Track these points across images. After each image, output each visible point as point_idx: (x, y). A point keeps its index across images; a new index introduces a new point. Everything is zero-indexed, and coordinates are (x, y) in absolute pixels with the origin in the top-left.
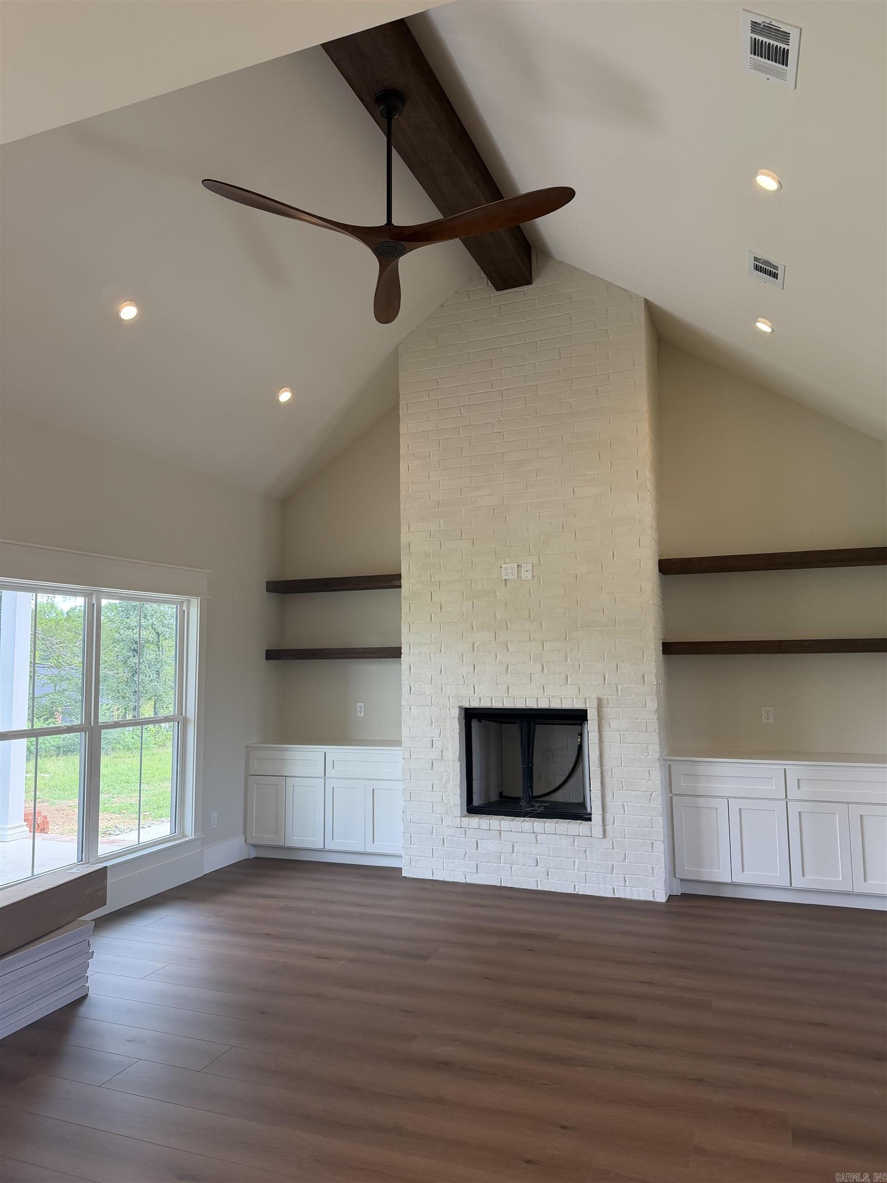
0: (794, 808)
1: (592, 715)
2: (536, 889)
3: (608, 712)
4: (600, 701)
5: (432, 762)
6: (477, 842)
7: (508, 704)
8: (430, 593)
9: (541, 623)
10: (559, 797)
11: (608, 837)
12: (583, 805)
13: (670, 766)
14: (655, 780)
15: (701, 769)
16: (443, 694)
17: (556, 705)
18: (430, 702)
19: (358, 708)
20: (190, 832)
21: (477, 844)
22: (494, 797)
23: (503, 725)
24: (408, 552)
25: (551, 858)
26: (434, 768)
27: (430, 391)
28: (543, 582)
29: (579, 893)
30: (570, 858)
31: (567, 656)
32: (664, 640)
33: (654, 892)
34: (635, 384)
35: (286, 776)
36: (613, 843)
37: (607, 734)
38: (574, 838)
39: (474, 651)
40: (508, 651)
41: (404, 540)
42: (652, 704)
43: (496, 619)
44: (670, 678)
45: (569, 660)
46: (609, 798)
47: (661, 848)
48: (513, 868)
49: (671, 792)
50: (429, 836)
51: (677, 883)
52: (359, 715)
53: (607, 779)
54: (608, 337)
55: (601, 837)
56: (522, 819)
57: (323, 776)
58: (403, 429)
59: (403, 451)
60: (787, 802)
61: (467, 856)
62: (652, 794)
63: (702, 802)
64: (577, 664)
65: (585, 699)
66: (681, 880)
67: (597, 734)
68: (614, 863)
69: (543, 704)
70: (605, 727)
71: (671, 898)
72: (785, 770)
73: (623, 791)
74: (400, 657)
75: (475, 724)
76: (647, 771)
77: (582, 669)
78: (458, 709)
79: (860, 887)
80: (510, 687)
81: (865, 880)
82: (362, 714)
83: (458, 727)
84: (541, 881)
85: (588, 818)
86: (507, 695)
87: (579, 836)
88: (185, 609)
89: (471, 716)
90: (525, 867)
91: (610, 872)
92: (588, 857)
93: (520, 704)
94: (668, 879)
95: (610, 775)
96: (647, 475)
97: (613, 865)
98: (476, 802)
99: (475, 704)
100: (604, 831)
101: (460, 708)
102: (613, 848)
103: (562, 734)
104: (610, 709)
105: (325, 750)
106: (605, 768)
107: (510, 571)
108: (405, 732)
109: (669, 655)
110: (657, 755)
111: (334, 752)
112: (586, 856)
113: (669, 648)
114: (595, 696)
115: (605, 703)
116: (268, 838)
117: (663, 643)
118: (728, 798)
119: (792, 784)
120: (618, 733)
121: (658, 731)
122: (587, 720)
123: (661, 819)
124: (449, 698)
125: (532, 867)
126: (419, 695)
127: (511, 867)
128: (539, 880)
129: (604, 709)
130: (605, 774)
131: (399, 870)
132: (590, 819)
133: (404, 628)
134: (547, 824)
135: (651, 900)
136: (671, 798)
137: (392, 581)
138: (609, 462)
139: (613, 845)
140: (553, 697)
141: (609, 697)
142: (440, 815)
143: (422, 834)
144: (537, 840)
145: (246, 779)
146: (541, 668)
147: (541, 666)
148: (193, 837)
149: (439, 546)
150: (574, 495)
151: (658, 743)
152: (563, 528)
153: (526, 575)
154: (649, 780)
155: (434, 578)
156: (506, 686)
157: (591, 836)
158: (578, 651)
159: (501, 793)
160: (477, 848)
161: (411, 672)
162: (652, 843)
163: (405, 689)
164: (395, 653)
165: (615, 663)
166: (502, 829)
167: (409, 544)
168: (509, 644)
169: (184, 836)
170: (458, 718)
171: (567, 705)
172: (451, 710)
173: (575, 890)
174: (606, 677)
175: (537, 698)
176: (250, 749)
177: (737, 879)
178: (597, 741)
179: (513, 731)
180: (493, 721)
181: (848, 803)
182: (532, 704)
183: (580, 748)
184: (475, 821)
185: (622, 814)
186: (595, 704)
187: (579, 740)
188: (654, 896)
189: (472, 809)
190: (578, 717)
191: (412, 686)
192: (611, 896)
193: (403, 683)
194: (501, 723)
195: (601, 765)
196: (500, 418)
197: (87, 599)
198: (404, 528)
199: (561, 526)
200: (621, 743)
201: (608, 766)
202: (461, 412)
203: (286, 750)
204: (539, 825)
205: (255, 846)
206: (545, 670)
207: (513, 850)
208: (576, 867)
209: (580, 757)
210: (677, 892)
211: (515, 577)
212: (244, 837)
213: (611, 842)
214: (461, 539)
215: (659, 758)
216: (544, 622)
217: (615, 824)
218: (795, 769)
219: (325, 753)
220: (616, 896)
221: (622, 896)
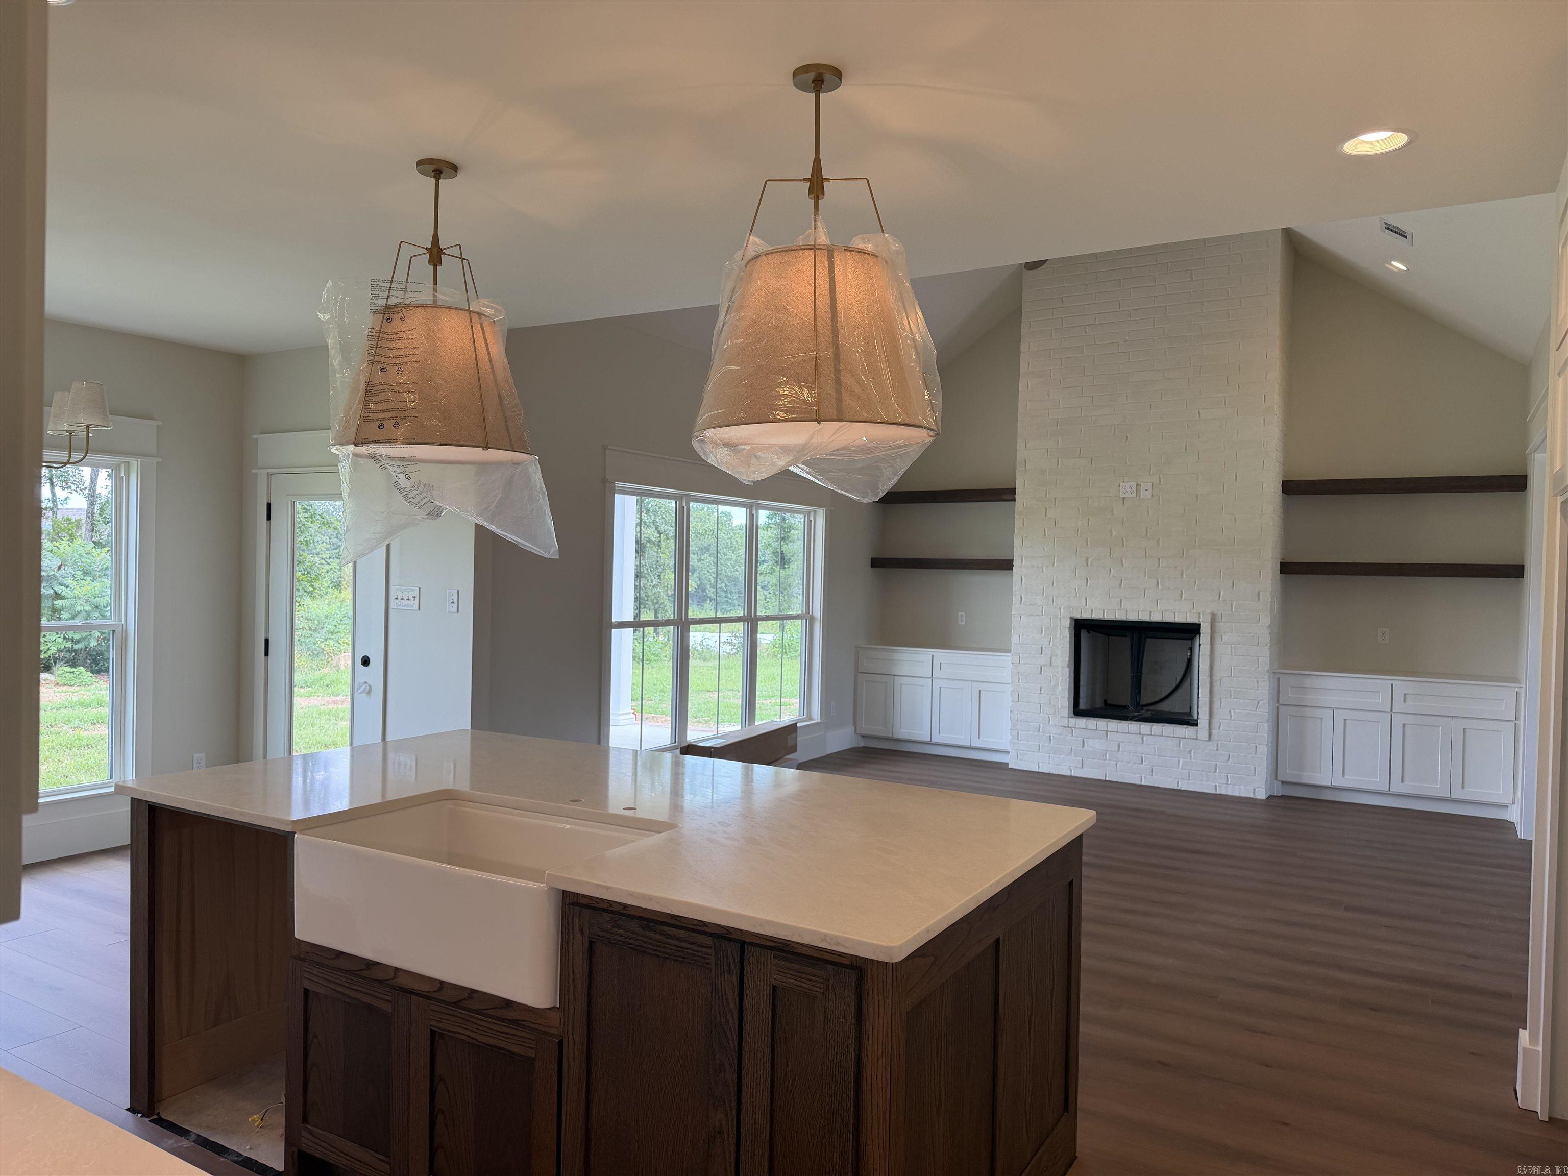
0: (1398, 720)
1: (1205, 629)
2: (1140, 783)
3: (1221, 626)
5: (1041, 668)
6: (1083, 740)
7: (1120, 616)
8: (1045, 509)
9: (1158, 540)
10: (1165, 707)
11: (1213, 740)
12: (1190, 713)
13: (1279, 679)
14: (1264, 690)
15: (1308, 682)
16: (1054, 605)
17: (1169, 618)
18: (1040, 612)
19: (959, 617)
20: (816, 717)
21: (1083, 742)
22: (1099, 704)
23: (1110, 637)
24: (1023, 468)
25: (1156, 757)
26: (1042, 673)
27: (1054, 310)
28: (1162, 501)
29: (1183, 789)
30: (1175, 757)
31: (1182, 573)
32: (1283, 559)
33: (1254, 789)
34: (1267, 309)
35: (894, 675)
36: (1218, 745)
37: (1220, 648)
38: (1180, 741)
39: (1087, 565)
41: (1020, 457)
42: (1266, 620)
43: (1111, 535)
44: (1286, 598)
45: (1184, 576)
46: (1216, 705)
47: (1264, 750)
48: (1118, 765)
49: (1278, 702)
50: (1036, 734)
51: (1277, 785)
52: (960, 623)
53: (1216, 688)
54: (1242, 262)
55: (1207, 739)
56: (1129, 722)
57: (930, 676)
58: (1024, 347)
59: (1022, 369)
60: (1392, 715)
61: (1073, 752)
62: (1259, 703)
63: (1308, 712)
64: (1192, 580)
65: (1199, 614)
66: (1283, 783)
67: (1208, 647)
68: (1218, 763)
69: (1156, 618)
70: (1218, 640)
71: (1271, 797)
72: (1392, 685)
73: (1230, 700)
74: (1012, 569)
75: (1084, 635)
76: (1256, 682)
77: (1198, 586)
78: (1069, 620)
79: (1457, 794)
80: (1123, 601)
81: (1463, 787)
82: (964, 623)
83: (1068, 636)
84: (1145, 778)
85: (1195, 724)
86: (1119, 608)
87: (1185, 738)
88: (812, 518)
89: (1081, 627)
90: (1131, 764)
91: (1213, 771)
92: (1192, 758)
93: (1132, 617)
94: (1269, 780)
95: (1219, 684)
96: (1276, 398)
97: (1216, 765)
98: (1082, 706)
99: (1086, 615)
100: (1210, 735)
101: (1071, 618)
102: (1217, 750)
103: (1172, 649)
104: (1224, 623)
105: (932, 654)
106: (1215, 678)
107: (1128, 490)
108: (1015, 639)
109: (1287, 575)
110: (1267, 667)
111: (941, 655)
112: (1191, 757)
113: (1287, 568)
114: (1209, 611)
115: (1218, 618)
116: (879, 731)
117: (1281, 563)
118: (1334, 709)
119: (1398, 698)
120: (1230, 646)
121: (1269, 645)
122: (1200, 634)
123: (1266, 725)
124: (1060, 608)
125: (1137, 765)
126: (1030, 605)
127: (1116, 764)
128: (1143, 776)
129: (1217, 624)
130: (1215, 684)
131: (1007, 764)
132: (1196, 725)
133: (1017, 542)
134: (1154, 727)
135: (1252, 797)
136: (1278, 708)
137: (1006, 494)
138: (1237, 386)
139: (1218, 747)
140: (1166, 611)
141: (1223, 612)
142: (1047, 716)
143: (1028, 731)
144: (1143, 741)
145: (856, 677)
146: (1156, 584)
147: (1156, 582)
148: (819, 721)
149: (1056, 463)
150: (1199, 416)
151: (1269, 656)
152: (1186, 450)
153: (1145, 494)
154: (1258, 689)
155: (1049, 494)
156: (1119, 600)
157: (1197, 739)
158: (1194, 568)
159: (1105, 701)
160: (1083, 746)
161: (1023, 583)
162: (1256, 746)
163: (1015, 600)
164: (1006, 565)
165: (1231, 581)
166: (1109, 729)
167: (1026, 461)
168: (1124, 560)
169: (811, 719)
170: (1069, 627)
171: (1180, 619)
172: (1062, 620)
173: (1178, 786)
174: (1222, 595)
175: (1151, 612)
176: (859, 649)
177: (1339, 782)
178: (1208, 652)
179: (1124, 644)
180: (1100, 633)
181: (1453, 717)
182: (1144, 617)
183: (1190, 662)
184: (1082, 722)
185: (1229, 720)
186: (1209, 617)
187: (1189, 654)
188: (1254, 793)
189: (1078, 712)
190: (1190, 631)
191: (1023, 596)
192: (1213, 792)
193: (1014, 594)
194: (1109, 635)
195: (1211, 676)
196: (1126, 338)
197: (748, 510)
198: (1020, 445)
199: (1184, 447)
200: (1232, 655)
201: (1218, 675)
202: (1086, 331)
203: (894, 651)
204: (1145, 727)
205: (863, 736)
206: (1160, 586)
207: (1119, 750)
208: (1180, 765)
209: (1189, 670)
210: (1278, 792)
211: (1134, 495)
212: (854, 728)
213: (1216, 744)
214: (1080, 458)
215: (1268, 670)
216: (1161, 539)
217: (1221, 729)
218: (1402, 685)
219: (933, 656)
220: (1218, 792)
221: (1223, 792)
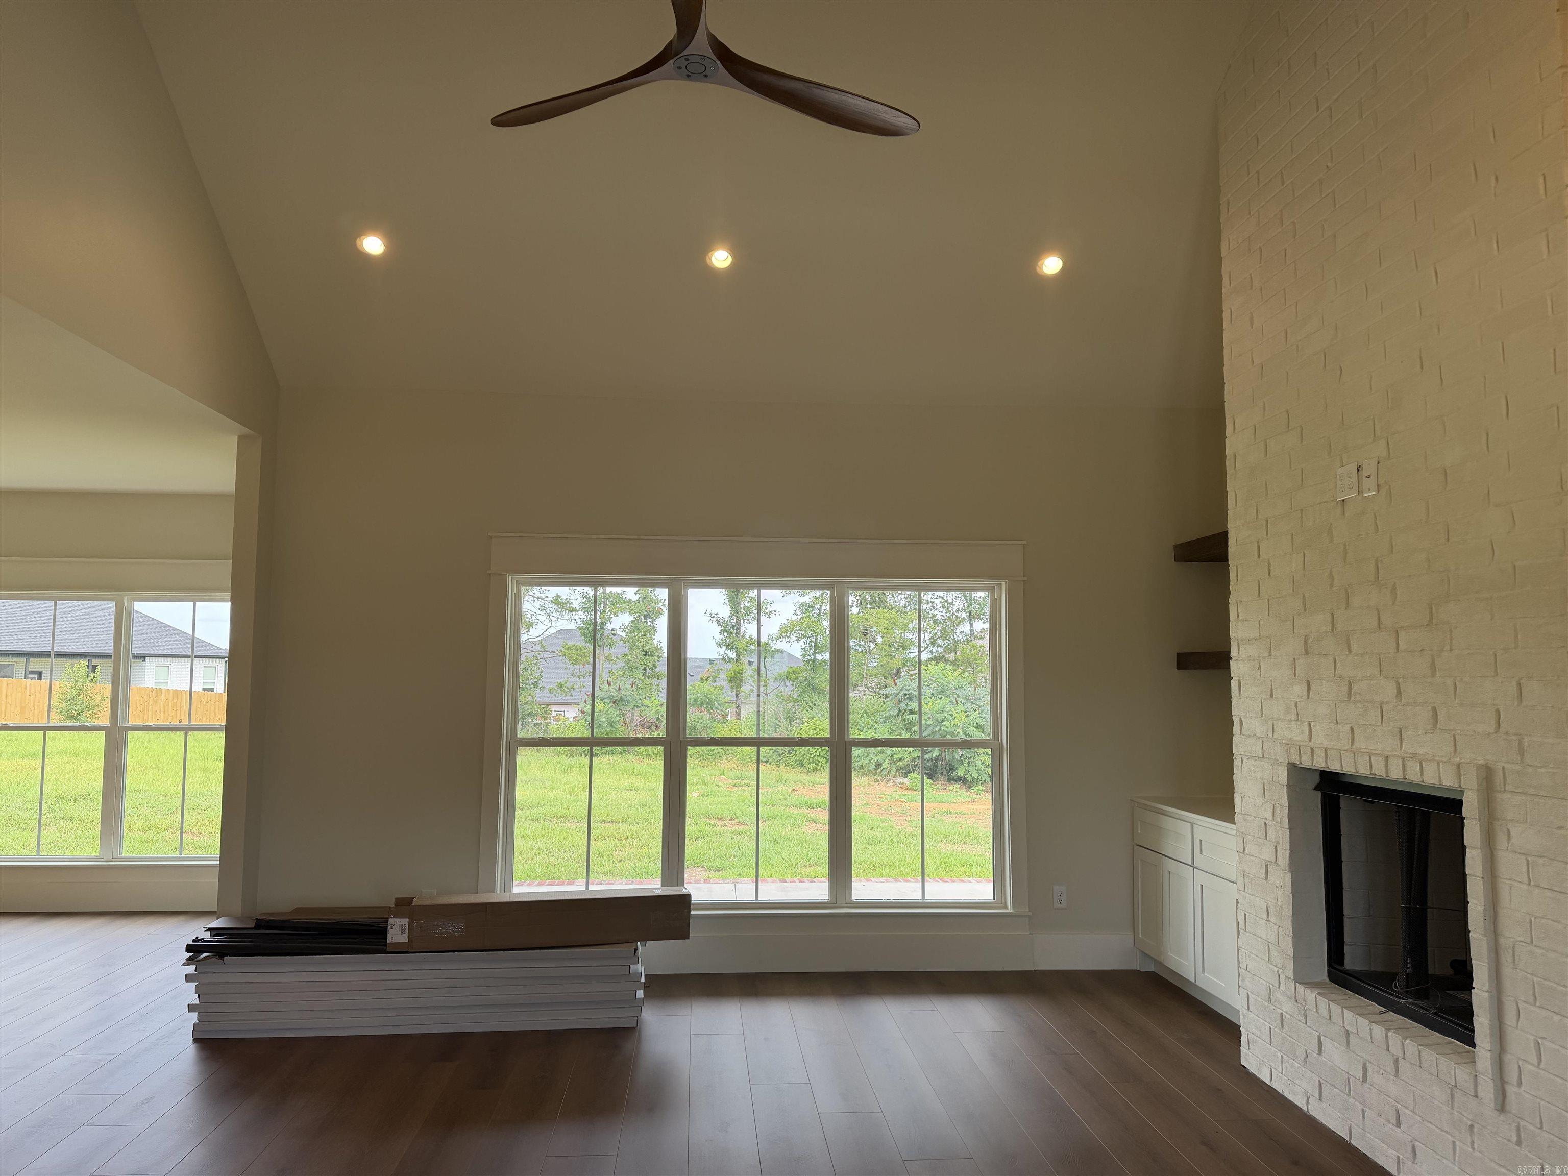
1: (1470, 810)
3: (1504, 803)
4: (1487, 776)
6: (1319, 1038)
9: (1395, 590)
11: (1510, 1113)
17: (1414, 774)
18: (1261, 751)
21: (1320, 1043)
24: (1233, 471)
26: (1268, 877)
27: (1250, 162)
28: (1395, 495)
31: (1434, 663)
35: (1163, 855)
36: (1518, 1130)
39: (1308, 653)
40: (1350, 651)
43: (1332, 585)
45: (1438, 672)
46: (1509, 1018)
48: (1365, 1115)
53: (1506, 970)
55: (1496, 1105)
57: (1192, 863)
61: (1308, 1061)
64: (1449, 682)
65: (1459, 767)
67: (1480, 855)
70: (1501, 841)
73: (1532, 1008)
77: (1460, 694)
78: (1286, 766)
80: (1354, 730)
83: (1287, 803)
84: (1403, 1163)
86: (1348, 747)
87: (1458, 1087)
88: (996, 596)
92: (1475, 1145)
93: (1364, 769)
95: (1509, 960)
99: (1306, 761)
100: (1502, 1096)
101: (1289, 764)
104: (1509, 795)
105: (1192, 825)
107: (1348, 482)
108: (1237, 804)
111: (1201, 826)
112: (1472, 1142)
114: (1479, 760)
115: (1498, 779)
116: (1152, 947)
120: (1523, 857)
124: (1281, 745)
126: (1250, 736)
127: (1363, 1112)
129: (1497, 796)
130: (1503, 958)
132: (1472, 1041)
139: (1519, 1136)
141: (1506, 766)
142: (1276, 969)
143: (1258, 995)
144: (1397, 1070)
145: (1133, 850)
146: (1396, 690)
147: (1396, 686)
148: (1012, 911)
149: (1264, 451)
155: (1260, 513)
156: (1350, 726)
157: (1477, 1097)
158: (1451, 650)
160: (1320, 1051)
161: (1241, 692)
166: (1347, 1026)
167: (1235, 456)
168: (1352, 638)
169: (1004, 906)
170: (1287, 786)
171: (1431, 780)
174: (1501, 718)
176: (1135, 805)
178: (1480, 870)
185: (1532, 1064)
191: (1242, 718)
196: (1329, 165)
199: (1418, 362)
200: (1529, 884)
201: (1505, 937)
202: (1283, 180)
203: (1163, 813)
207: (1365, 1079)
208: (1456, 1157)
211: (1355, 492)
212: (1132, 937)
213: (1515, 1126)
214: (1288, 430)
216: (1398, 587)
217: (1523, 1087)
